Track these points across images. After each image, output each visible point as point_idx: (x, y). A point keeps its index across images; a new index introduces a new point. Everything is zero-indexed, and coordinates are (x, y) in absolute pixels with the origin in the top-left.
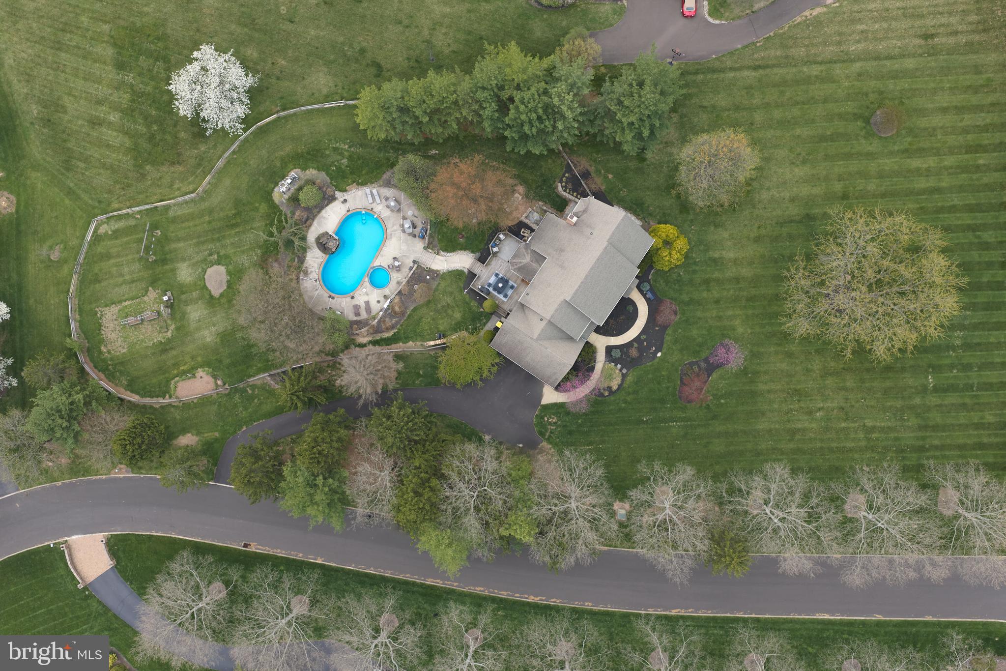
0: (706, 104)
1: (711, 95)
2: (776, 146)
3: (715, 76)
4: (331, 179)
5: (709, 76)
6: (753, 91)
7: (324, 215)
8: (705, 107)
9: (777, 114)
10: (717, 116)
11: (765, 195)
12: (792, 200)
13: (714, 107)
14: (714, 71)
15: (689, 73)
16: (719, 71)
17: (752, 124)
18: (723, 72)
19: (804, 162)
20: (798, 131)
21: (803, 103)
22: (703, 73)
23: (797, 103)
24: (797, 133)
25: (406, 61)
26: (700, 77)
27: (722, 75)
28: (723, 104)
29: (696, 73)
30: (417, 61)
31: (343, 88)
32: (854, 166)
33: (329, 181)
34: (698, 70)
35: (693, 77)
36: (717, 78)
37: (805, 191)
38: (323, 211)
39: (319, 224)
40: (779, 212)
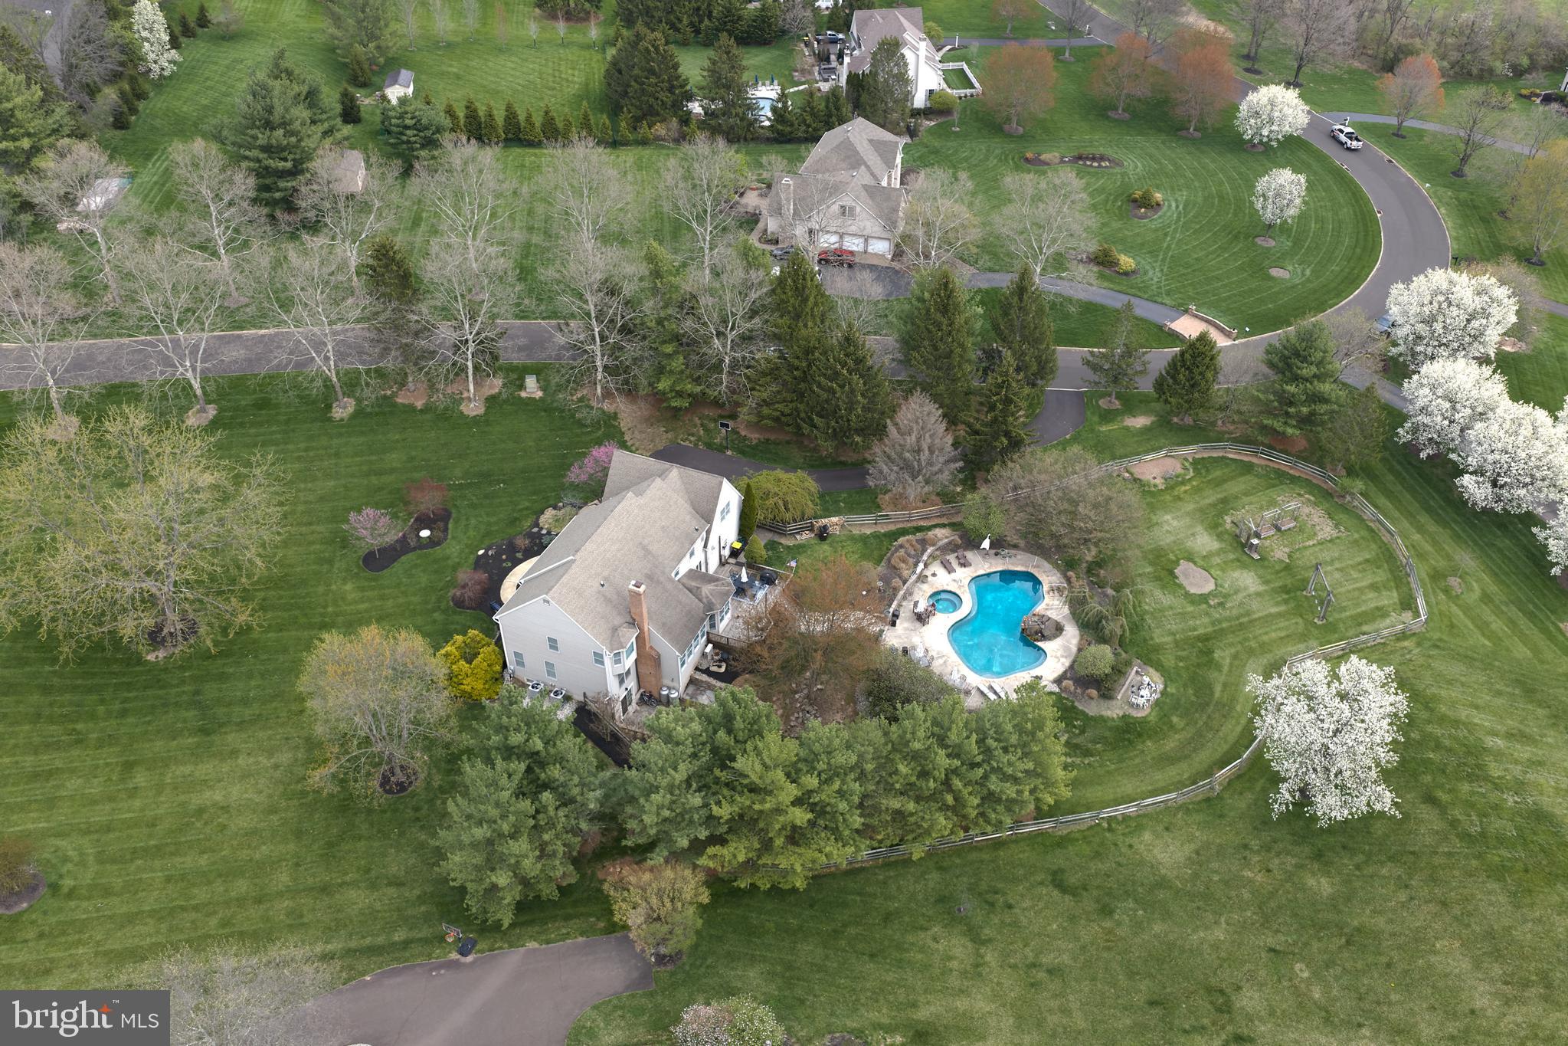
0: (392, 891)
1: (378, 906)
2: (254, 832)
3: (368, 941)
4: (1075, 707)
5: (381, 940)
6: (288, 922)
7: (1063, 660)
8: (390, 884)
9: (242, 886)
10: (368, 871)
11: (285, 757)
12: (234, 753)
13: (373, 886)
14: (373, 951)
15: (425, 941)
16: (355, 951)
17: (297, 865)
18: (349, 950)
19: (200, 811)
20: (203, 861)
21: (183, 909)
22: (394, 944)
23: (196, 908)
24: (206, 856)
25: (1011, 901)
26: (399, 936)
27: (353, 944)
28: (353, 894)
29: (406, 944)
30: (992, 905)
31: (1116, 845)
32: (99, 815)
33: (1076, 704)
34: (405, 948)
35: (416, 934)
36: (363, 937)
37: (205, 769)
38: (1067, 664)
39: (1066, 648)
40: (261, 734)
